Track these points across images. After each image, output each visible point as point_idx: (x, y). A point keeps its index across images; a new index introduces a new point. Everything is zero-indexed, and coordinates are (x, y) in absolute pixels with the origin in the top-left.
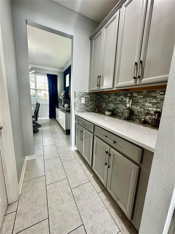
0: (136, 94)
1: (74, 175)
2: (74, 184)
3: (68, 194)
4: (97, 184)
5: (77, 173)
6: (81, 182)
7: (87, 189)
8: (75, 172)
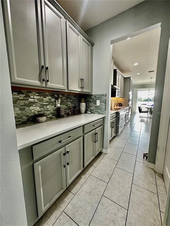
0: (62, 96)
1: (94, 192)
2: (103, 184)
3: (112, 183)
4: (89, 170)
5: (89, 190)
6: (96, 181)
7: (98, 174)
8: (91, 192)
